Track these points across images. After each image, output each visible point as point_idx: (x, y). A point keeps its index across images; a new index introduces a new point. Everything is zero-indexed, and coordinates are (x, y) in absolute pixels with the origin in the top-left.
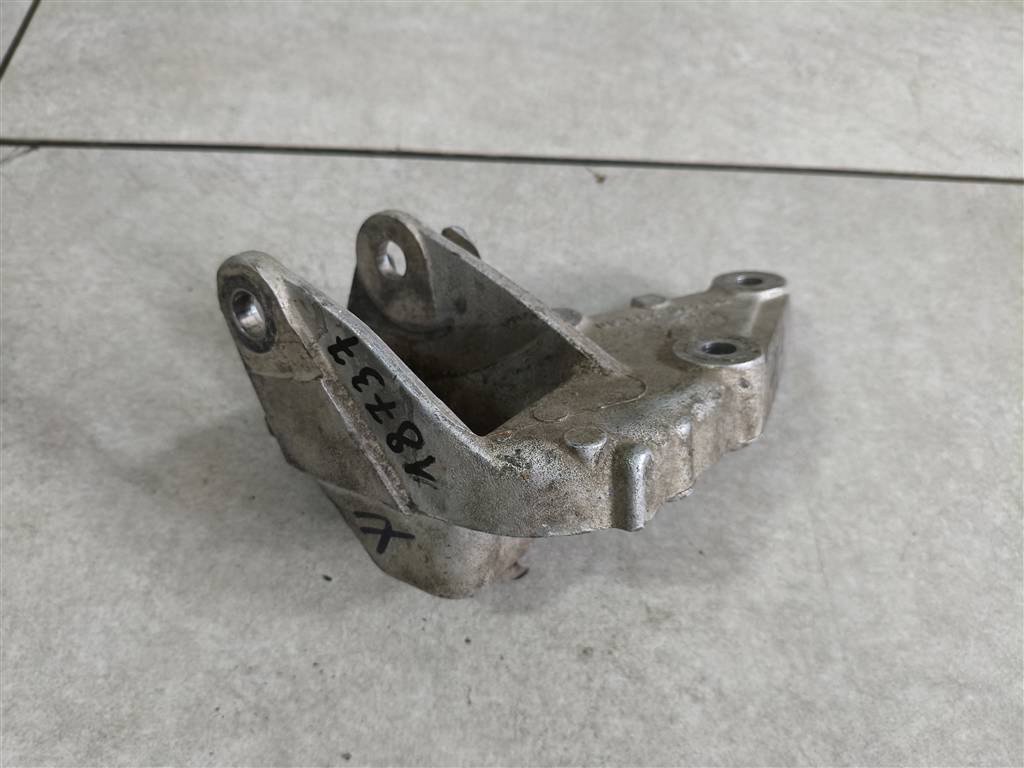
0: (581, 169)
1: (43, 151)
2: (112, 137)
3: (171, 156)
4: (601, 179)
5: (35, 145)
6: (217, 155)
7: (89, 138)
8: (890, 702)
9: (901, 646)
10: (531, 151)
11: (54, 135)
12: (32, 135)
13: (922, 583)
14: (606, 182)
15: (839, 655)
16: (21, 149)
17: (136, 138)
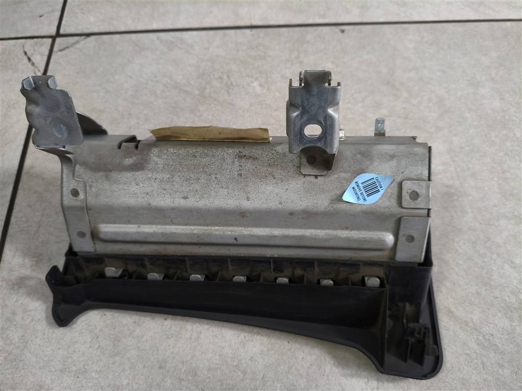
0: (333, 28)
1: (93, 38)
2: (122, 29)
3: (151, 35)
4: (343, 31)
5: (88, 35)
6: (172, 34)
7: (112, 30)
8: (493, 227)
9: (495, 206)
10: (310, 21)
11: (96, 30)
12: (86, 31)
13: (501, 182)
14: (345, 32)
15: (470, 211)
16: (83, 37)
17: (133, 29)
